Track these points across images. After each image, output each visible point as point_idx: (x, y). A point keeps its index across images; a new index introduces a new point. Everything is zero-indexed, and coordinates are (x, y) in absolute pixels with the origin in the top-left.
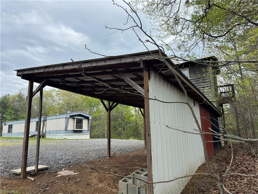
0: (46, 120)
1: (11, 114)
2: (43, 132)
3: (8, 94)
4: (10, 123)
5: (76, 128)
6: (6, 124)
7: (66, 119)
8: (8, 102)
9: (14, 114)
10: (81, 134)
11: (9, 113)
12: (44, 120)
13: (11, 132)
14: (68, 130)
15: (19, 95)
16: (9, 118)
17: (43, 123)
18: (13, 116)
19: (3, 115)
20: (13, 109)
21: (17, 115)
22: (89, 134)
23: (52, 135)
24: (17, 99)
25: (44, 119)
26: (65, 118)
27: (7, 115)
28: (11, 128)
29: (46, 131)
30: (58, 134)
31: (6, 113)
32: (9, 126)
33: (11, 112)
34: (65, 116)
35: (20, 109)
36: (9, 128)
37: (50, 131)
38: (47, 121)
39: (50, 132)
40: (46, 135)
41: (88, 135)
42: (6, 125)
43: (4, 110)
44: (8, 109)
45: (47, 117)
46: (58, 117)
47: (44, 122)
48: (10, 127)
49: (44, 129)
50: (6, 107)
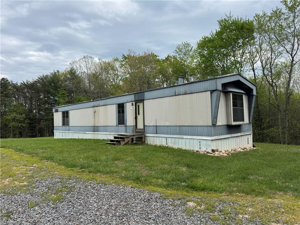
0: (142, 101)
1: (64, 97)
2: (136, 127)
3: (58, 71)
4: (65, 109)
5: (234, 120)
6: (58, 109)
7: (211, 93)
8: (59, 81)
9: (68, 96)
10: (239, 134)
11: (61, 95)
12: (137, 99)
13: (68, 124)
14: (218, 126)
15: (71, 71)
16: (62, 102)
17: (134, 107)
18: (67, 99)
19: (55, 97)
20: (65, 90)
21: (72, 97)
22: (251, 132)
23: (166, 138)
24: (68, 76)
25: (135, 97)
26: (209, 92)
27: (60, 97)
28: (68, 117)
29: (144, 126)
30: (185, 137)
31: (57, 95)
32: (63, 113)
33: (64, 94)
34: (209, 85)
35: (74, 89)
36: (63, 117)
37: (156, 126)
38: (145, 101)
39: (157, 130)
40: (147, 135)
41: (250, 136)
42: (57, 112)
43: (55, 92)
44: (60, 90)
45: (145, 93)
46: (182, 89)
47: (138, 104)
48: (66, 115)
49: (138, 120)
50: (57, 88)
